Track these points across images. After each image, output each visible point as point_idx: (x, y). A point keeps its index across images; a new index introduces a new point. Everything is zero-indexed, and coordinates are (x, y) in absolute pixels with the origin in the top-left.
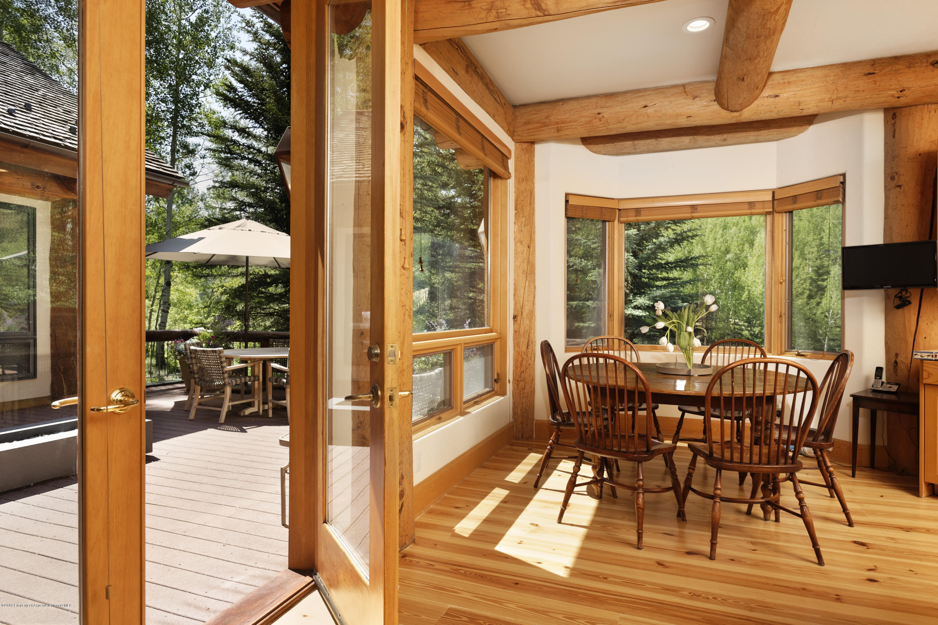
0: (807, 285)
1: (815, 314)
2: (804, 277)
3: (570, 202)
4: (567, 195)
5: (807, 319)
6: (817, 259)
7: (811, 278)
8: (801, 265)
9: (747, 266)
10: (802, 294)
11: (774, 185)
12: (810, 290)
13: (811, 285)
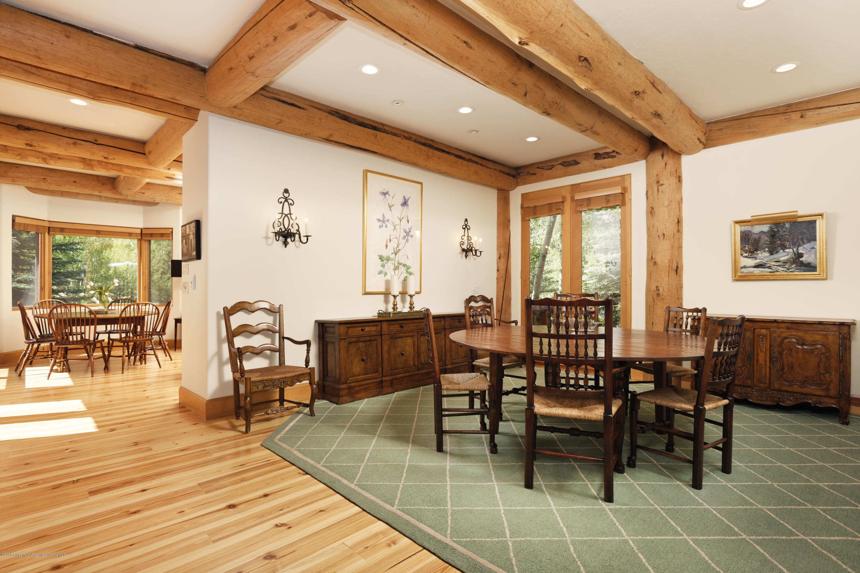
0: (161, 264)
1: (167, 286)
2: (159, 258)
3: (16, 221)
4: (14, 217)
5: (160, 290)
6: (168, 246)
7: (164, 259)
8: (156, 248)
9: (112, 247)
10: (157, 271)
11: (142, 227)
12: (163, 268)
13: (164, 264)
